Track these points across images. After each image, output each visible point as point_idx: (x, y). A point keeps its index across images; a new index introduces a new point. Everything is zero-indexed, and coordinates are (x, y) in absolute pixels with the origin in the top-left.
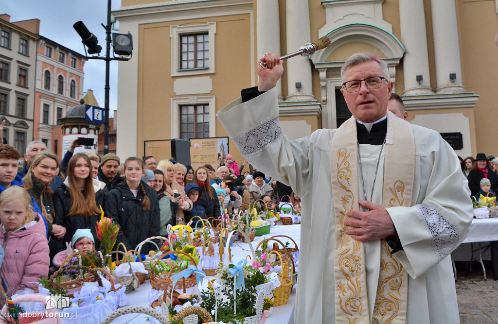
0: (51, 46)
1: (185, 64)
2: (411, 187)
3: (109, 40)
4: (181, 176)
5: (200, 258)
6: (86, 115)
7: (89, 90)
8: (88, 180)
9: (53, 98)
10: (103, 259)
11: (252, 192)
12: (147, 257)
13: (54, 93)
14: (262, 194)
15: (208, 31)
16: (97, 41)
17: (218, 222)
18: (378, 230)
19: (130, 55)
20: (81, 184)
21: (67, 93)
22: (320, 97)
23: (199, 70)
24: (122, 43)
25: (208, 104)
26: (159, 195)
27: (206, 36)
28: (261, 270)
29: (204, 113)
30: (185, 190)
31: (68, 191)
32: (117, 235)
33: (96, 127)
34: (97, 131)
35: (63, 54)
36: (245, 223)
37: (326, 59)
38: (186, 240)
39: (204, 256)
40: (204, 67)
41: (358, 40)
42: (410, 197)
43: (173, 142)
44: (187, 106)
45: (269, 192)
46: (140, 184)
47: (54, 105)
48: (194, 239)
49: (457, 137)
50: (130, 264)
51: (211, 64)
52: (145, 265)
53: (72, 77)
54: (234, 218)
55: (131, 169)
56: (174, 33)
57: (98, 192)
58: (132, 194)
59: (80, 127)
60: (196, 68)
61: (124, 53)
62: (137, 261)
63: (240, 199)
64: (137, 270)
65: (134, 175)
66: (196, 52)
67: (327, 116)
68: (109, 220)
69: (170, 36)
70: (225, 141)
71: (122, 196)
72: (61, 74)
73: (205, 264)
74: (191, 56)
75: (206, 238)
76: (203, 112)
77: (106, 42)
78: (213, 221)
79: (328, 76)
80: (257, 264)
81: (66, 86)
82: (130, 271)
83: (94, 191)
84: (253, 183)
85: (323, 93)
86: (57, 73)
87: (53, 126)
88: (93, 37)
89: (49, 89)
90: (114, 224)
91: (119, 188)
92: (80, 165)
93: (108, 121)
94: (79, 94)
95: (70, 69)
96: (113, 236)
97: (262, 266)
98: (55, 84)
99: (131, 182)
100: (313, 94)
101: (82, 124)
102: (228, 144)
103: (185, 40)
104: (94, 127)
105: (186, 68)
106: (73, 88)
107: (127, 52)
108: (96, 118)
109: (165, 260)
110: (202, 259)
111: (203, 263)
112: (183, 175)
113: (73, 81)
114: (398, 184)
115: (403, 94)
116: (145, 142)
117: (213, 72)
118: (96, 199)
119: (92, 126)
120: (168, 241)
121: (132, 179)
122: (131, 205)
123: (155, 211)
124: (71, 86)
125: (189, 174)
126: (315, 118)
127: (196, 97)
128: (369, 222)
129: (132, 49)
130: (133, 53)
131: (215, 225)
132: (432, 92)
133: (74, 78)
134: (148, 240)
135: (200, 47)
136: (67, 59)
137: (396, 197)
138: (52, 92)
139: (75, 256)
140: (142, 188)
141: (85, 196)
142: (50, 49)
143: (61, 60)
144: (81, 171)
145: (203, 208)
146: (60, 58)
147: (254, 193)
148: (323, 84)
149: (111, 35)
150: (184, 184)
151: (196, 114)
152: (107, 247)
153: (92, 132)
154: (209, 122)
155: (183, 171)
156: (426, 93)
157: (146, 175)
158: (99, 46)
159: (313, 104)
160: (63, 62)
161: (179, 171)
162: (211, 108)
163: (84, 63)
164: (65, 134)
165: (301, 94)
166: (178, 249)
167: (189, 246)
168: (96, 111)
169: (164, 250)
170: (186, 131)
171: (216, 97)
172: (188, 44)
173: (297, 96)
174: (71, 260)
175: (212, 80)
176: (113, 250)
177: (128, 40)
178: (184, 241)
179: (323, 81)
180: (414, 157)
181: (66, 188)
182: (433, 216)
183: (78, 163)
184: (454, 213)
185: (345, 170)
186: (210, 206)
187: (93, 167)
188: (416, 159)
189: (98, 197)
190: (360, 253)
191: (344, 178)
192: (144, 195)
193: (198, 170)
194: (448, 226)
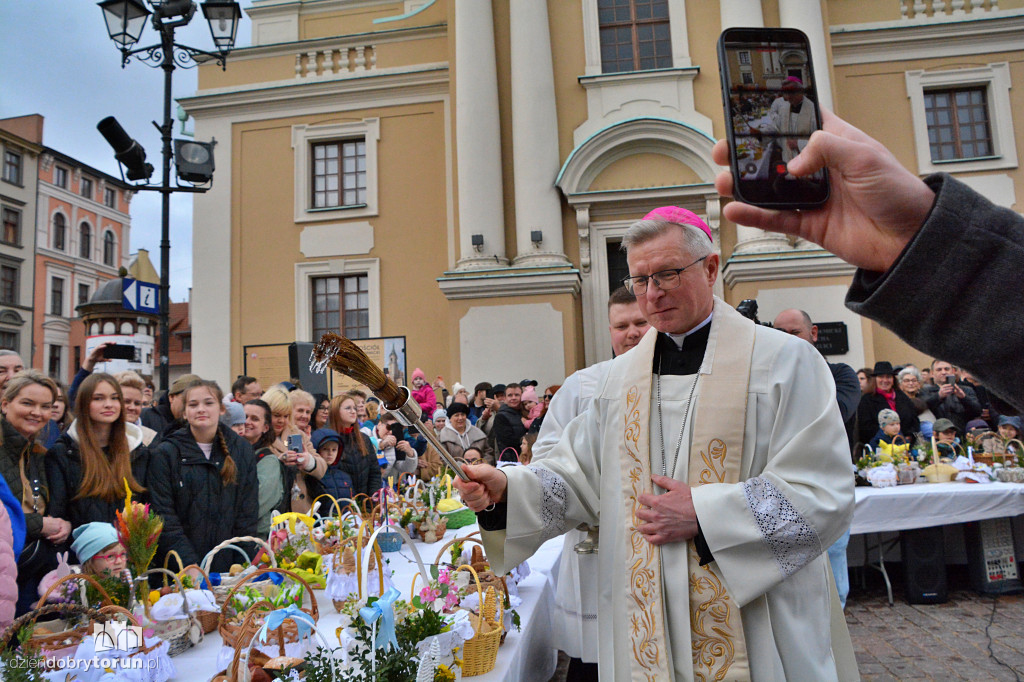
0: (65, 167)
1: (320, 199)
2: (737, 449)
3: (167, 153)
4: (305, 415)
5: (328, 579)
6: (125, 299)
7: (140, 250)
8: (118, 427)
9: (70, 265)
10: (132, 586)
11: (444, 443)
12: (225, 577)
13: (74, 256)
14: (465, 447)
15: (364, 136)
16: (145, 156)
17: (375, 503)
18: (677, 525)
19: (209, 182)
20: (104, 433)
21: (97, 256)
22: (578, 256)
23: (348, 210)
24: (193, 158)
25: (365, 275)
26: (257, 452)
27: (360, 146)
28: (438, 605)
29: (359, 292)
30: (312, 440)
31: (75, 450)
32: (158, 536)
33: (150, 321)
34: (152, 329)
35: (90, 182)
36: (428, 504)
37: (587, 187)
38: (304, 541)
39: (336, 575)
40: (357, 203)
41: (650, 150)
42: (737, 466)
43: (293, 349)
44: (326, 278)
45: (478, 441)
46: (217, 433)
47: (73, 278)
48: (323, 540)
49: (836, 331)
50: (184, 596)
51: (370, 198)
52: (218, 596)
53: (107, 225)
54: (407, 494)
55: (195, 404)
56: (300, 139)
57: (137, 449)
58: (202, 452)
59: (118, 322)
60: (342, 206)
61: (198, 177)
62: (203, 587)
63: (414, 456)
64: (198, 606)
65: (201, 415)
66: (341, 174)
67: (591, 294)
68: (142, 507)
69: (292, 146)
70: (399, 344)
71: (180, 457)
72: (86, 219)
73: (336, 591)
74: (333, 183)
75: (346, 535)
76: (355, 290)
77: (161, 156)
78: (365, 500)
79: (592, 218)
80: (431, 594)
81: (95, 242)
82: (185, 608)
83: (128, 447)
84: (448, 424)
85: (584, 250)
86: (79, 217)
87: (71, 320)
88: (136, 147)
89: (63, 249)
90: (152, 515)
91: (175, 441)
92: (102, 397)
93: (168, 309)
94: (120, 257)
95: (102, 211)
96: (151, 540)
97: (441, 597)
98: (73, 239)
99: (198, 428)
100: (565, 253)
101: (121, 316)
102: (404, 350)
103: (320, 152)
104: (147, 321)
105: (323, 205)
106: (109, 245)
107: (203, 176)
108: (143, 304)
109: (259, 583)
110: (332, 581)
111: (334, 588)
112: (308, 412)
113: (109, 232)
114: (715, 444)
115: (735, 250)
116: (245, 347)
117: (374, 212)
118: (132, 464)
119: (143, 318)
120: (267, 545)
121: (198, 423)
122: (198, 473)
123: (246, 485)
124: (106, 242)
125: (323, 411)
126: (570, 298)
127: (342, 261)
128: (661, 512)
129: (213, 170)
130: (214, 177)
131: (368, 508)
132: (788, 246)
133: (110, 228)
135: (350, 166)
136: (97, 190)
137: (713, 467)
138: (68, 254)
139: (72, 580)
141: (111, 460)
142: (65, 172)
143: (86, 192)
144: (104, 409)
145: (348, 476)
146: (83, 190)
147: (449, 444)
148: (583, 233)
149: (172, 143)
150: (309, 429)
151: (343, 293)
152: (139, 561)
153: (142, 330)
154: (367, 309)
155: (308, 404)
156: (779, 249)
157: (228, 415)
158: (148, 164)
159: (564, 271)
160: (89, 197)
161: (300, 404)
162: (372, 283)
163: (129, 198)
164: (89, 334)
165: (542, 252)
166: (287, 562)
167: (308, 554)
168: (144, 290)
169: (261, 561)
170: (324, 326)
171: (381, 261)
172: (326, 159)
173: (536, 256)
174: (67, 590)
175: (372, 228)
176: (151, 567)
177: (205, 153)
178: (299, 543)
179: (584, 227)
180: (744, 396)
181: (72, 444)
182: (769, 500)
183: (97, 392)
184: (808, 494)
185: (633, 426)
186: (362, 471)
187: (129, 401)
188: (748, 398)
189: (136, 460)
190: (654, 565)
191: (631, 439)
192: (224, 455)
193: (342, 402)
194: (795, 518)
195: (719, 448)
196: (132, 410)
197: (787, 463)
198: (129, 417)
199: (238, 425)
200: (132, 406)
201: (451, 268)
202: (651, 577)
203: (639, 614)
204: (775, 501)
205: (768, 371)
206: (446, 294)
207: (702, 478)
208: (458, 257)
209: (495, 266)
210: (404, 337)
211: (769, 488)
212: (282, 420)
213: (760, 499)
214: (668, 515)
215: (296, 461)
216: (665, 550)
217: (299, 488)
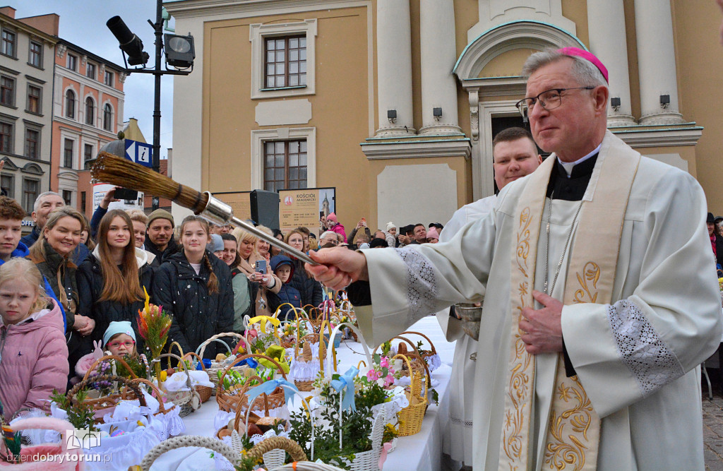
0: (75, 54)
1: (271, 81)
3: (159, 45)
4: (265, 245)
5: (291, 365)
6: (127, 155)
7: (131, 119)
8: (129, 250)
9: (78, 130)
10: (148, 366)
12: (213, 363)
13: (82, 123)
15: (305, 32)
16: (142, 46)
17: (319, 312)
18: (548, 339)
19: (191, 67)
20: (118, 255)
21: (99, 123)
22: (470, 130)
23: (293, 90)
24: (179, 48)
25: (305, 140)
26: (231, 271)
27: (302, 40)
28: (381, 382)
29: (299, 153)
30: (270, 264)
31: (98, 266)
32: (168, 330)
35: (94, 66)
37: (478, 74)
38: (271, 337)
39: (297, 362)
40: (299, 84)
41: (525, 46)
43: (253, 195)
44: (275, 142)
46: (204, 256)
47: (80, 140)
48: (283, 337)
50: (187, 374)
51: (309, 80)
52: (210, 375)
53: (107, 99)
54: (341, 306)
55: (189, 234)
56: (256, 35)
57: (143, 267)
58: (193, 270)
60: (287, 86)
61: (182, 63)
62: (199, 368)
64: (198, 382)
65: (194, 243)
66: (287, 63)
67: (479, 158)
69: (250, 40)
70: (330, 194)
71: (177, 273)
72: (91, 94)
73: (298, 374)
74: (281, 69)
75: (301, 335)
76: (297, 152)
78: (311, 310)
79: (481, 99)
80: (374, 375)
81: (98, 113)
82: (188, 383)
83: (137, 265)
85: (474, 123)
86: (85, 93)
87: (79, 171)
88: (135, 39)
89: (73, 117)
90: (164, 314)
91: (173, 261)
93: (159, 164)
94: (116, 124)
95: (103, 89)
96: (163, 332)
97: (382, 377)
98: (81, 110)
99: (191, 252)
100: (459, 125)
102: (334, 198)
103: (271, 45)
105: (273, 86)
106: (108, 115)
107: (186, 62)
108: (140, 159)
109: (239, 367)
110: (294, 367)
111: (295, 372)
113: (107, 105)
114: (590, 267)
117: (313, 92)
118: (140, 277)
120: (245, 339)
121: (191, 248)
122: (191, 286)
123: (225, 295)
124: (106, 113)
126: (462, 160)
127: (287, 129)
128: (535, 326)
129: (194, 58)
130: (195, 64)
131: (314, 316)
132: (634, 123)
133: (109, 101)
134: (214, 338)
135: (294, 56)
136: (99, 73)
137: (586, 288)
138: (77, 122)
139: (106, 361)
140: (208, 261)
141: (124, 274)
142: (75, 58)
143: (91, 75)
144: (119, 237)
145: (298, 292)
146: (89, 72)
148: (474, 110)
149: (163, 37)
150: (268, 255)
151: (287, 154)
152: (154, 348)
154: (306, 166)
156: (626, 124)
157: (212, 243)
158: (145, 53)
159: (459, 139)
160: (93, 78)
162: (310, 146)
163: (123, 79)
165: (441, 124)
166: (259, 352)
167: (275, 347)
168: (141, 149)
169: (238, 352)
170: (273, 179)
171: (316, 129)
172: (275, 50)
173: (436, 127)
174: (101, 367)
175: (310, 104)
176: (163, 352)
177: (187, 45)
178: (268, 339)
179: (474, 106)
180: (619, 224)
181: (96, 262)
182: (631, 322)
183: (113, 224)
184: (670, 319)
185: (524, 244)
186: (307, 288)
187: (137, 232)
188: (623, 225)
189: (143, 274)
190: (529, 372)
191: (521, 255)
192: (209, 272)
193: (290, 235)
194: (654, 340)
195: (592, 271)
196: (138, 239)
197: (654, 287)
198: (137, 243)
199: (219, 251)
200: (139, 235)
201: (371, 135)
202: (525, 382)
203: (513, 411)
204: (637, 324)
205: (646, 200)
206: (367, 155)
207: (576, 296)
208: (376, 127)
209: (405, 135)
210: (334, 188)
211: (633, 311)
212: (251, 246)
213: (624, 320)
214: (541, 329)
215: (261, 280)
216: (539, 359)
217: (262, 300)
